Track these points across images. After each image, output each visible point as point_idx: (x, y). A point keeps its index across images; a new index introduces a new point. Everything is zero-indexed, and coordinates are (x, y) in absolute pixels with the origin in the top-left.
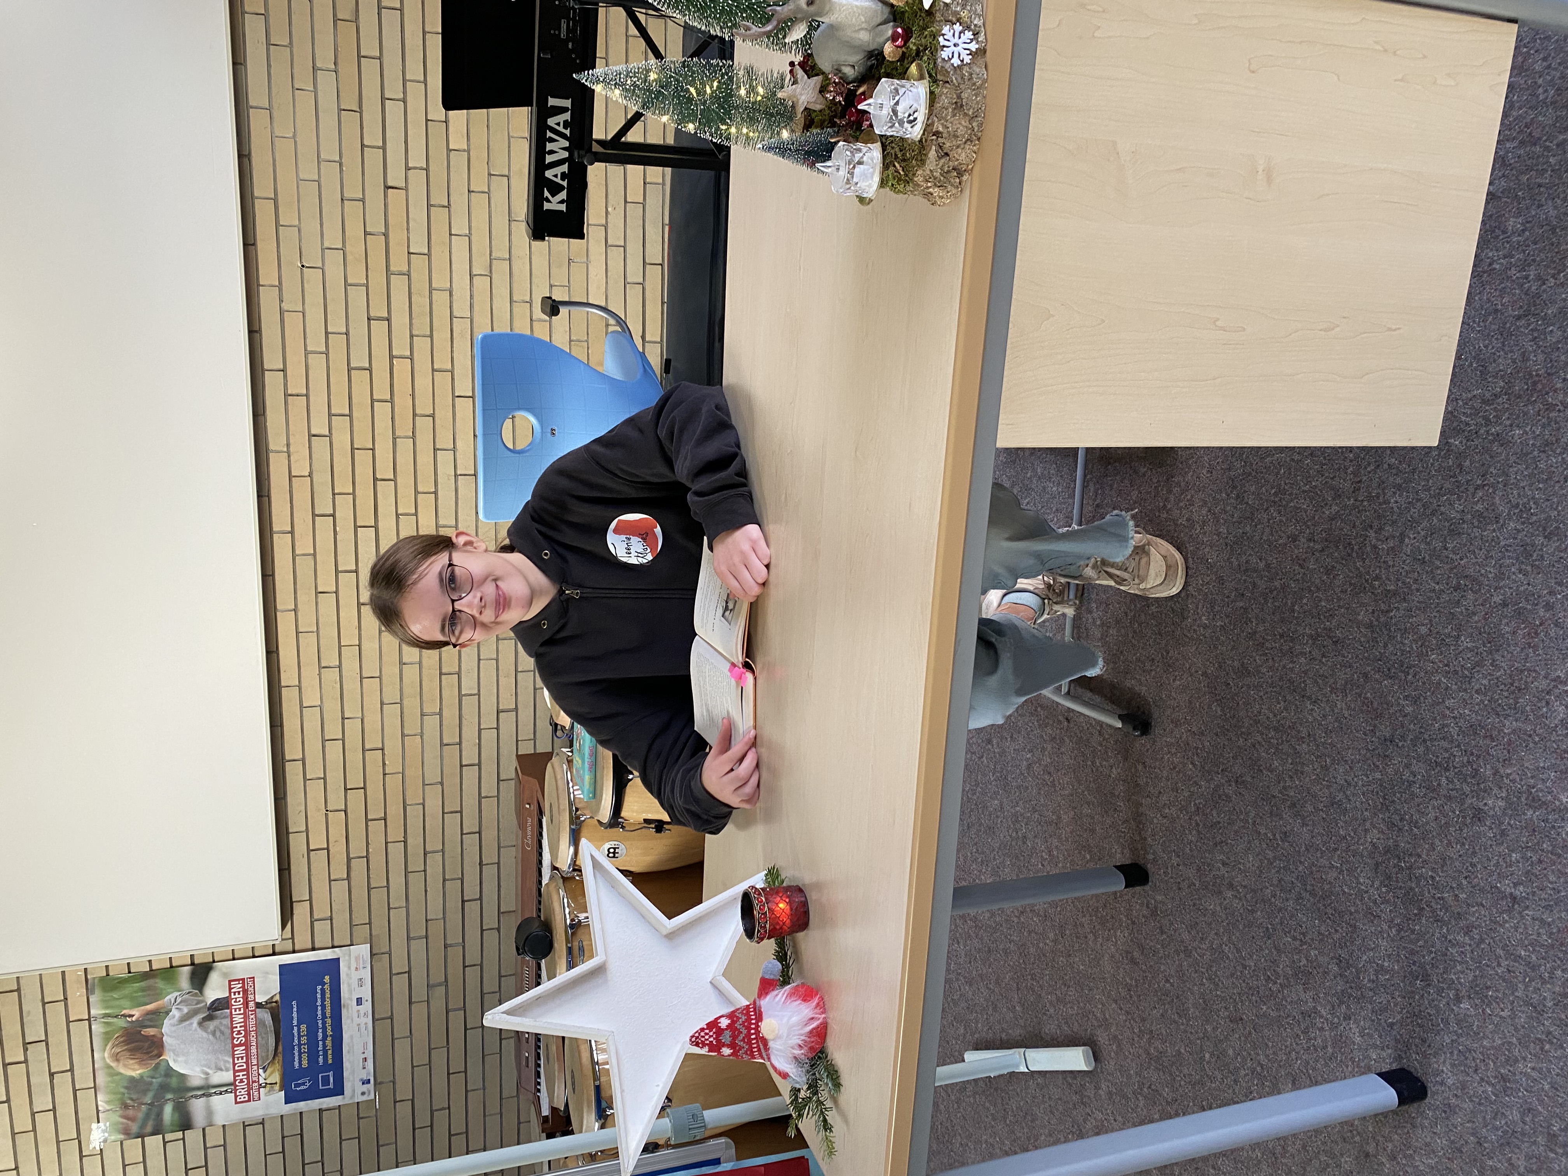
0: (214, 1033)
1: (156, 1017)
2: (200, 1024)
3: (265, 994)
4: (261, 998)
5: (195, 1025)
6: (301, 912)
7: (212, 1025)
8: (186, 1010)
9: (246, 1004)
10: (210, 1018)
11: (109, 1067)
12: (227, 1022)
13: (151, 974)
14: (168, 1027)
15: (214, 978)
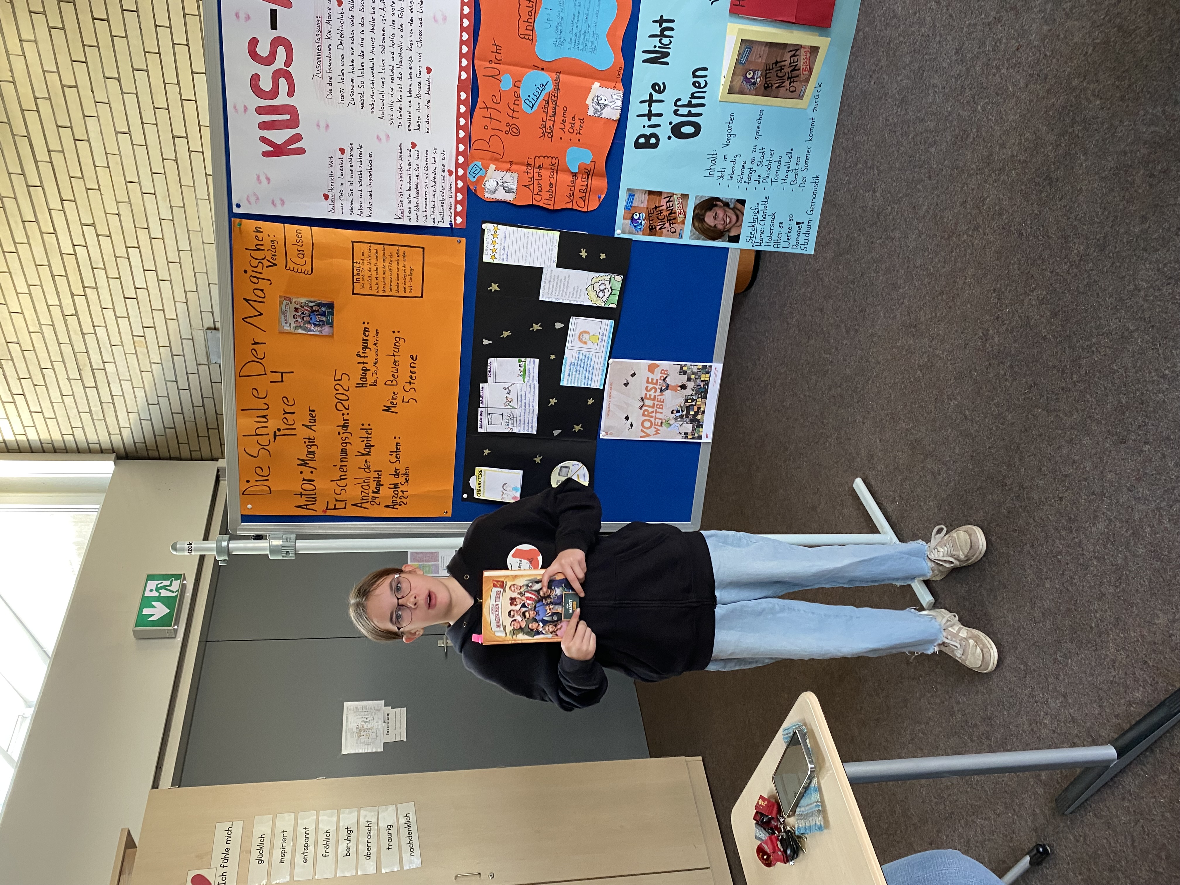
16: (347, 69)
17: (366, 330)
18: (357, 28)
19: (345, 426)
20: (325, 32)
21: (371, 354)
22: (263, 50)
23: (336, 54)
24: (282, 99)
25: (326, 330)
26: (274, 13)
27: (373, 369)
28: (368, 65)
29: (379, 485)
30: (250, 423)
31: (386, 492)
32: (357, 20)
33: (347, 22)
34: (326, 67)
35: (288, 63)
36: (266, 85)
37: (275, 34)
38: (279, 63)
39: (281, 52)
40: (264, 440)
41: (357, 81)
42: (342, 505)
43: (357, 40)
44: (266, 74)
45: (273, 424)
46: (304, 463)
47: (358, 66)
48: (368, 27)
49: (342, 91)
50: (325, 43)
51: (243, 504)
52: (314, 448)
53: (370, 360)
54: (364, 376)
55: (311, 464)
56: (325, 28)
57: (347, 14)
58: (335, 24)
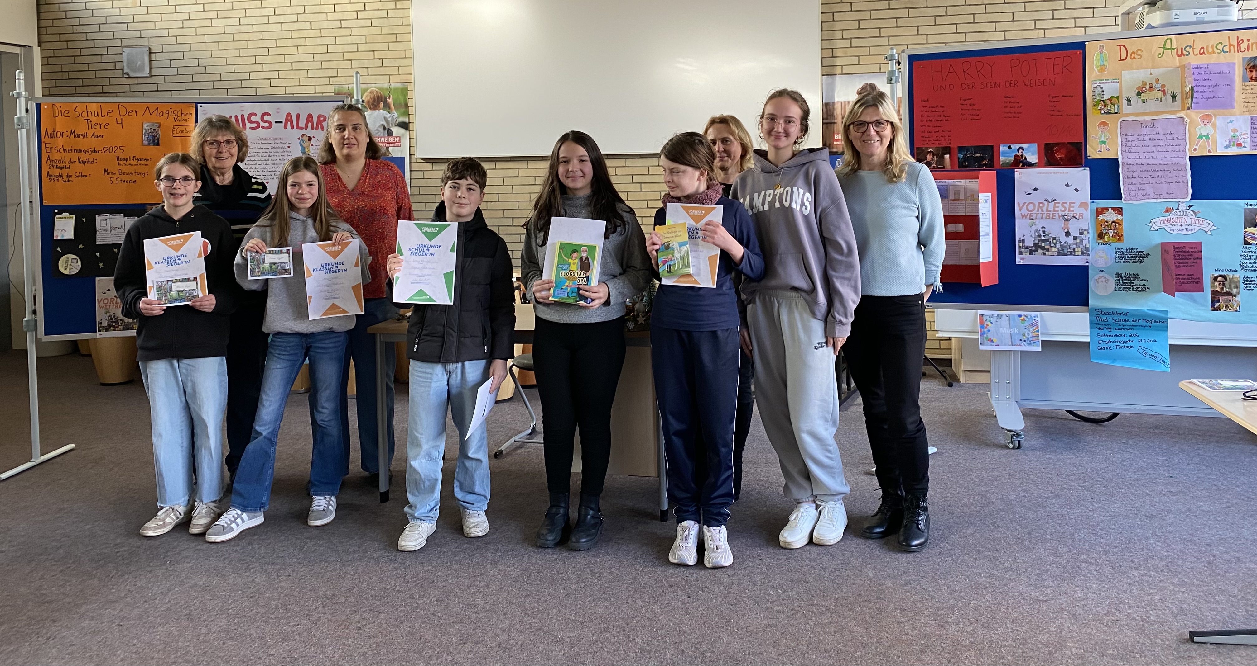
0: (377, 130)
1: (387, 107)
2: (382, 125)
3: (393, 151)
4: (390, 149)
5: (382, 123)
6: (428, 166)
7: (381, 129)
8: (389, 119)
9: (389, 143)
10: (384, 128)
11: (367, 90)
12: (382, 135)
13: (407, 106)
14: (383, 112)
15: (402, 131)
16: (264, 150)
17: (147, 160)
18: (280, 154)
19: (95, 151)
20: (277, 141)
21: (135, 162)
22: (266, 118)
23: (269, 146)
24: (248, 125)
25: (146, 142)
26: (281, 122)
27: (127, 163)
28: (266, 158)
29: (61, 168)
30: (93, 108)
31: (57, 172)
32: (283, 154)
33: (282, 150)
34: (264, 142)
35: (263, 127)
36: (253, 118)
37: (273, 123)
38: (262, 124)
39: (267, 125)
40: (85, 114)
41: (259, 154)
42: (48, 150)
43: (275, 154)
44: (257, 118)
45: (94, 119)
46: (72, 133)
47: (265, 154)
48: (281, 158)
49: (254, 148)
50: (273, 142)
51: (47, 104)
52: (81, 137)
53: (132, 162)
54: (123, 160)
55: (72, 136)
56: (278, 141)
57: (285, 150)
58: (280, 146)
